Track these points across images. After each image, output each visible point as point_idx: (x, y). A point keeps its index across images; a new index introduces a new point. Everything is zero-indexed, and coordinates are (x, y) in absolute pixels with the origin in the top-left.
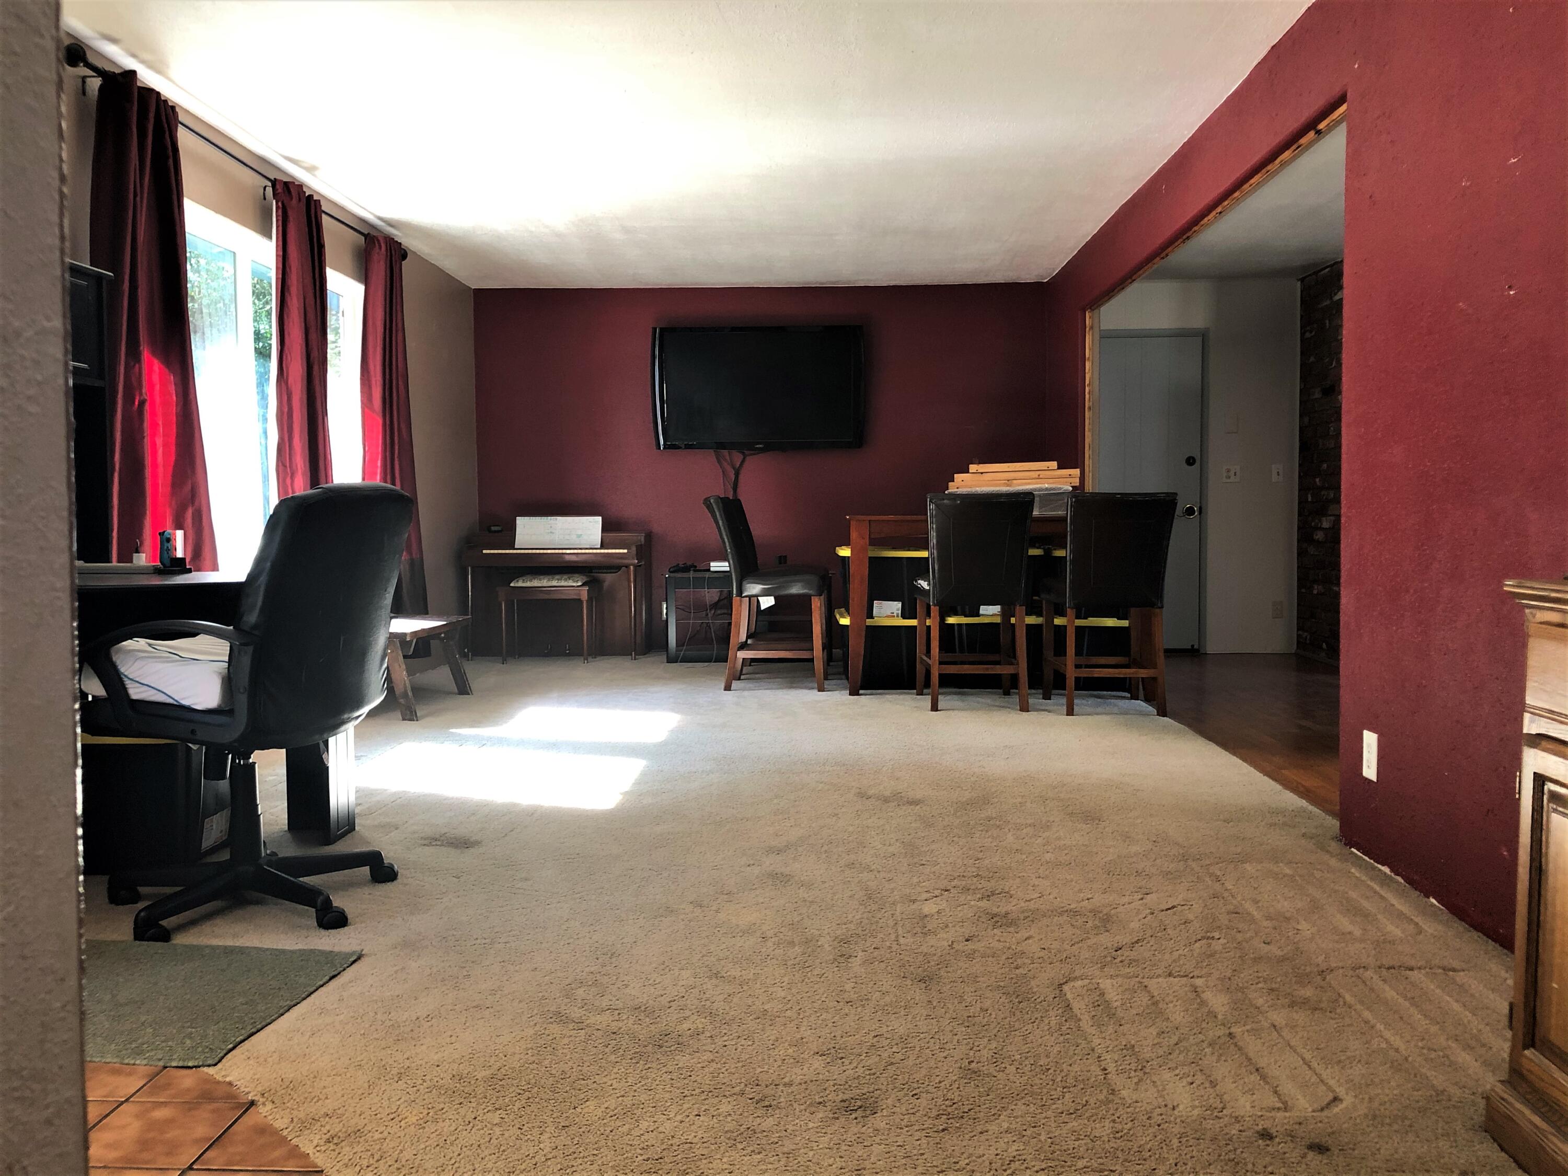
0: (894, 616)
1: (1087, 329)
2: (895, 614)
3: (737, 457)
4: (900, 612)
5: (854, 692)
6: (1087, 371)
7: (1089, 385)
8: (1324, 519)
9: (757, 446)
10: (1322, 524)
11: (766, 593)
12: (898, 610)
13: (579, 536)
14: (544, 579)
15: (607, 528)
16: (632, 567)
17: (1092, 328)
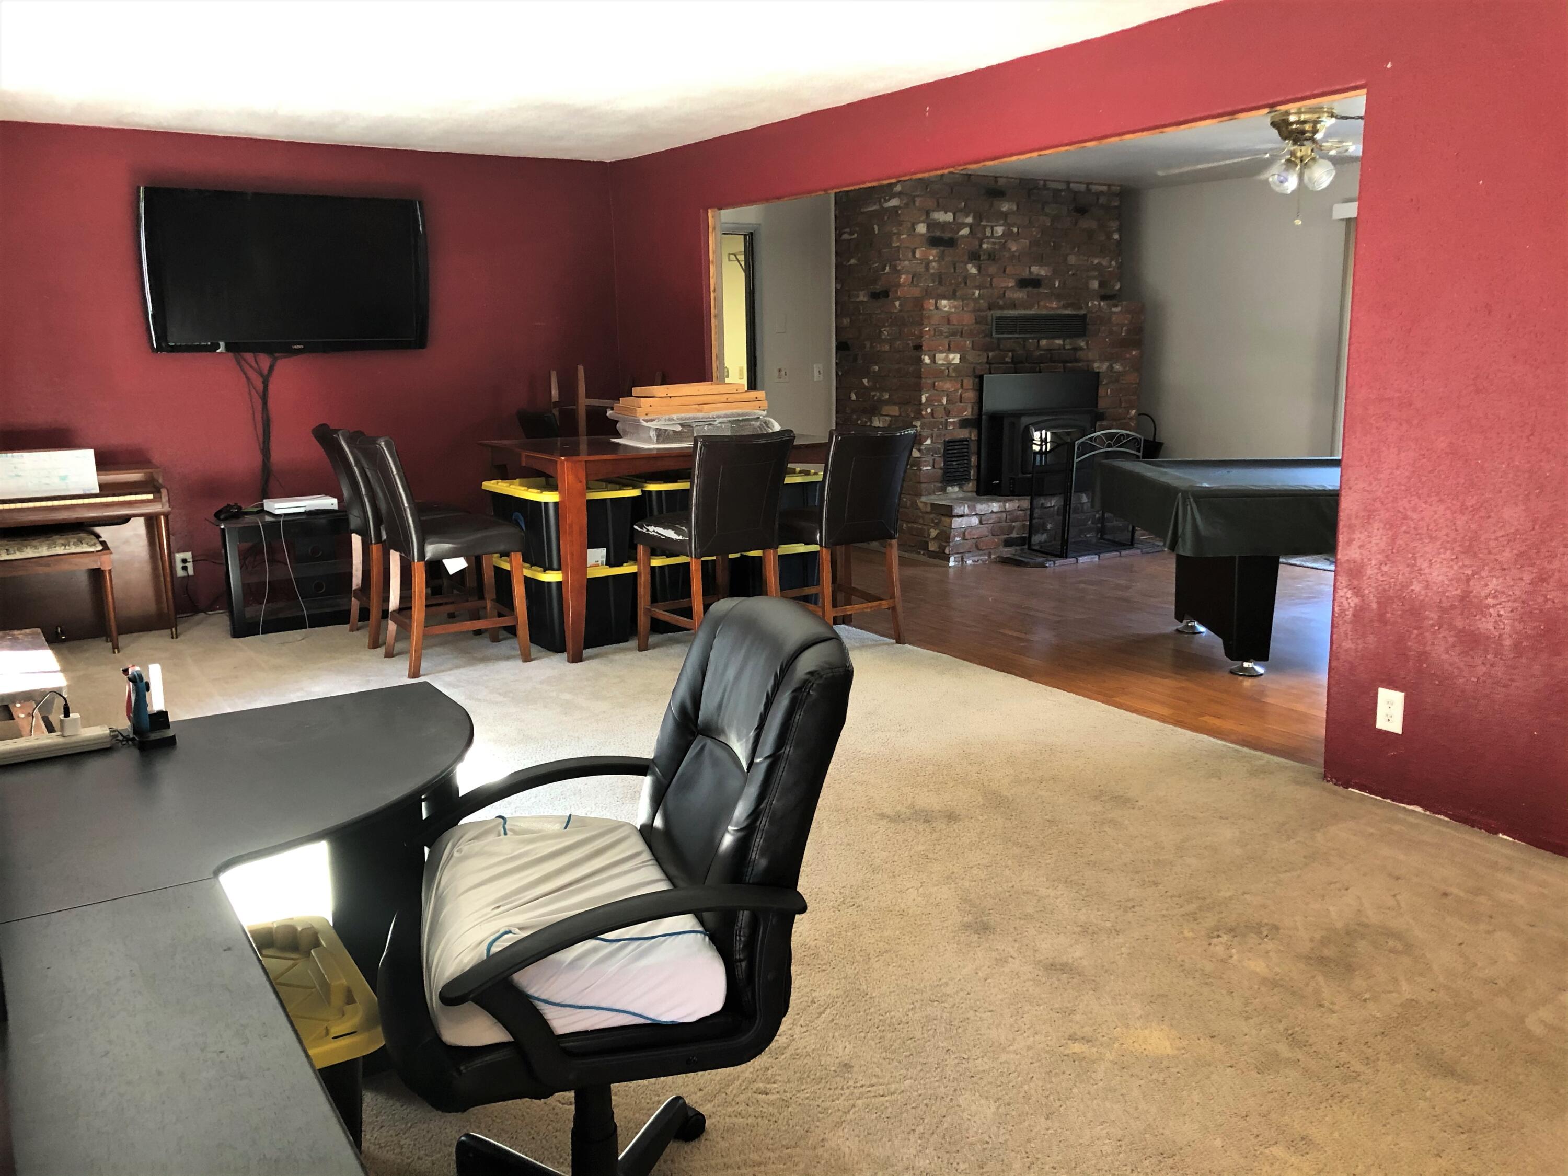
0: (598, 565)
1: (710, 230)
2: (600, 563)
3: (264, 361)
4: (605, 560)
5: (576, 658)
6: (711, 275)
7: (714, 291)
8: (876, 418)
9: (295, 347)
10: (871, 423)
11: (453, 554)
12: (602, 557)
13: (63, 478)
14: (41, 546)
15: (103, 463)
16: (162, 517)
17: (714, 229)
